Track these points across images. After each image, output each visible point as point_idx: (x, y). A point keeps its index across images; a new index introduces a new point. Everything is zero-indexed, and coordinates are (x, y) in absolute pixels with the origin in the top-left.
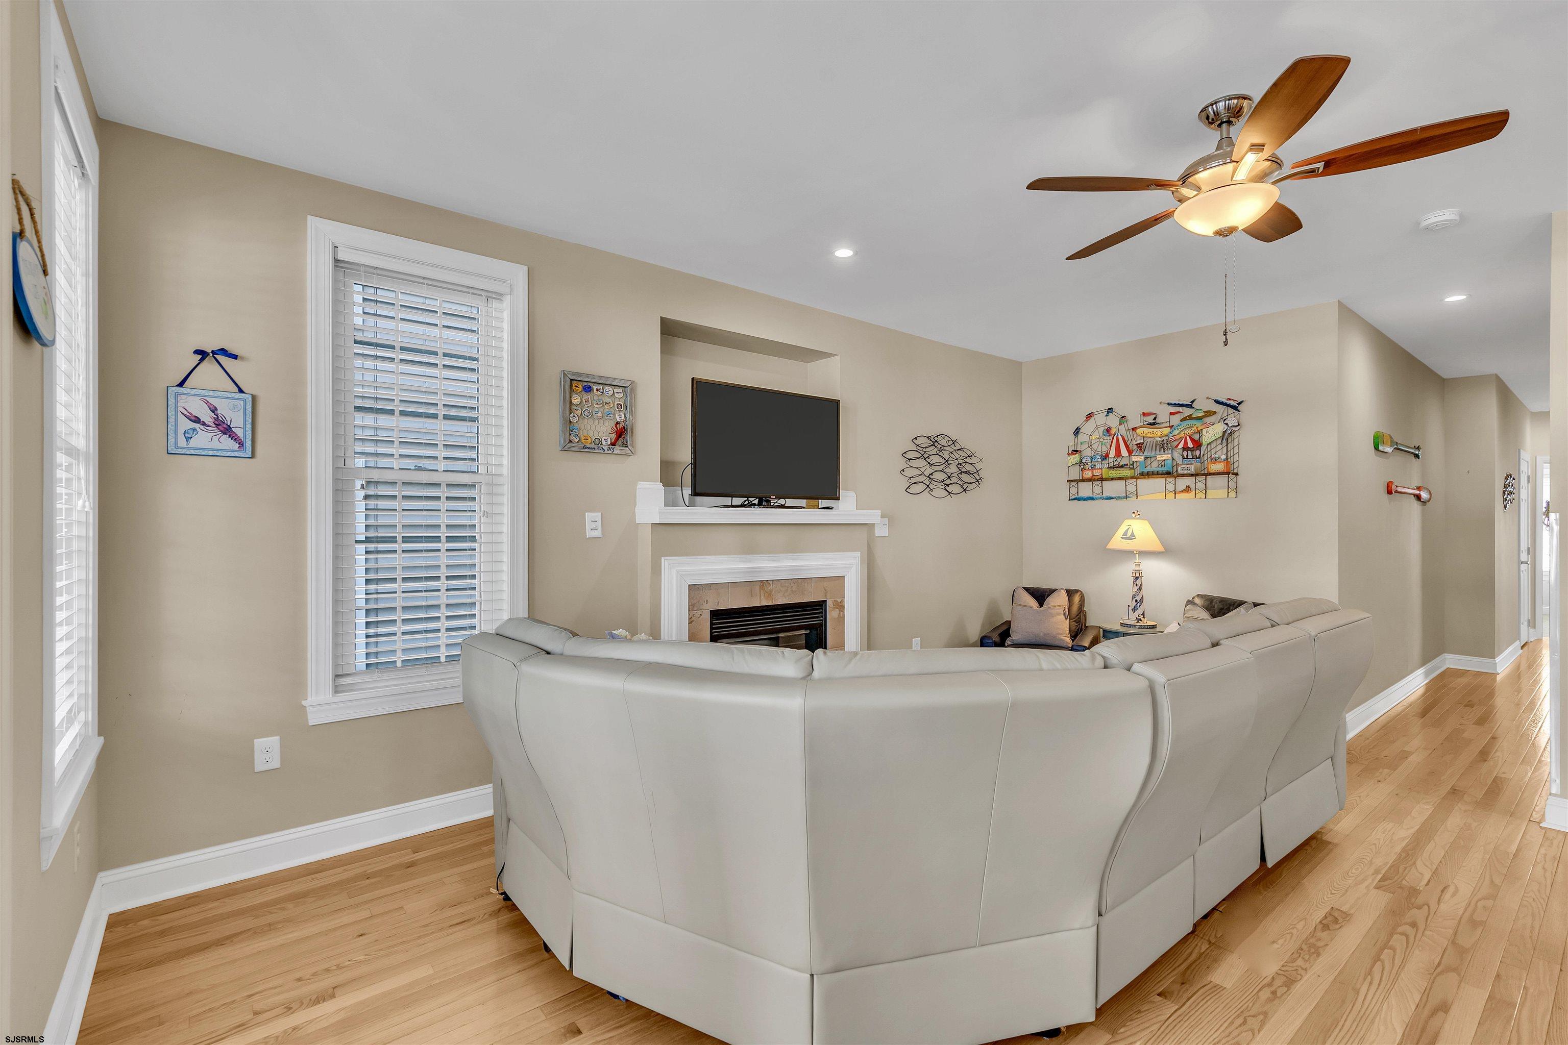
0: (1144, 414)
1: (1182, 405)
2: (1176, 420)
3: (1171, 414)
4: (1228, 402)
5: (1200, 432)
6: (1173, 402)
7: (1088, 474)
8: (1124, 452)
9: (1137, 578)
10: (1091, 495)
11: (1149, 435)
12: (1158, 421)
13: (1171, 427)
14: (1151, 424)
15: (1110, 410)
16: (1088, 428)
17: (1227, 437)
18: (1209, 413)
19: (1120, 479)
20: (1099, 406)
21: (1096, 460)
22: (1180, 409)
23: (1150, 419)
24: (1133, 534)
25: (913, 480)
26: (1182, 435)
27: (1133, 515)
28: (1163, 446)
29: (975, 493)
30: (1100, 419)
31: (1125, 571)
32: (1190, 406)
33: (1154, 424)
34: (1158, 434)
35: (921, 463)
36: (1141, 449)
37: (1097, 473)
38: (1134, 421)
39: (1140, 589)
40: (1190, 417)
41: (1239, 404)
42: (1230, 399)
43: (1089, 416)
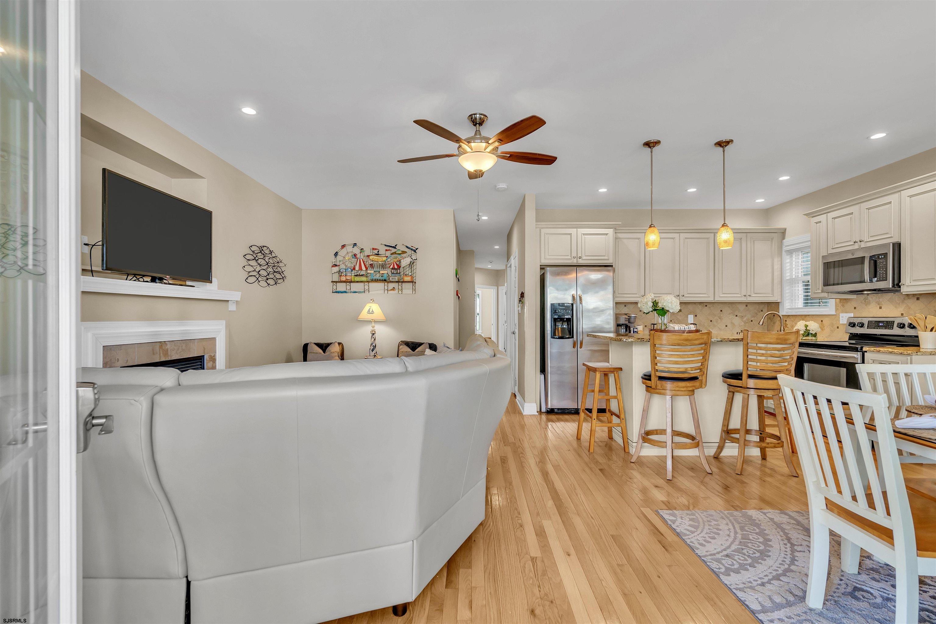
0: (373, 249)
1: (391, 247)
2: (388, 254)
3: (386, 250)
4: (412, 248)
5: (400, 261)
6: (387, 245)
7: (343, 279)
8: (364, 268)
9: (373, 334)
10: (345, 290)
11: (376, 260)
12: (379, 253)
13: (387, 257)
14: (376, 254)
15: (355, 245)
16: (342, 253)
17: (411, 264)
18: (404, 252)
19: (361, 282)
20: (349, 241)
21: (348, 271)
22: (391, 248)
23: (376, 252)
24: (373, 311)
25: (251, 274)
26: (392, 261)
27: (371, 301)
28: (383, 266)
29: (282, 286)
30: (349, 249)
31: (368, 329)
32: (394, 247)
33: (378, 254)
34: (381, 260)
35: (253, 263)
36: (372, 267)
37: (348, 278)
38: (367, 252)
39: (375, 340)
40: (395, 253)
41: (416, 249)
42: (412, 247)
43: (343, 246)
